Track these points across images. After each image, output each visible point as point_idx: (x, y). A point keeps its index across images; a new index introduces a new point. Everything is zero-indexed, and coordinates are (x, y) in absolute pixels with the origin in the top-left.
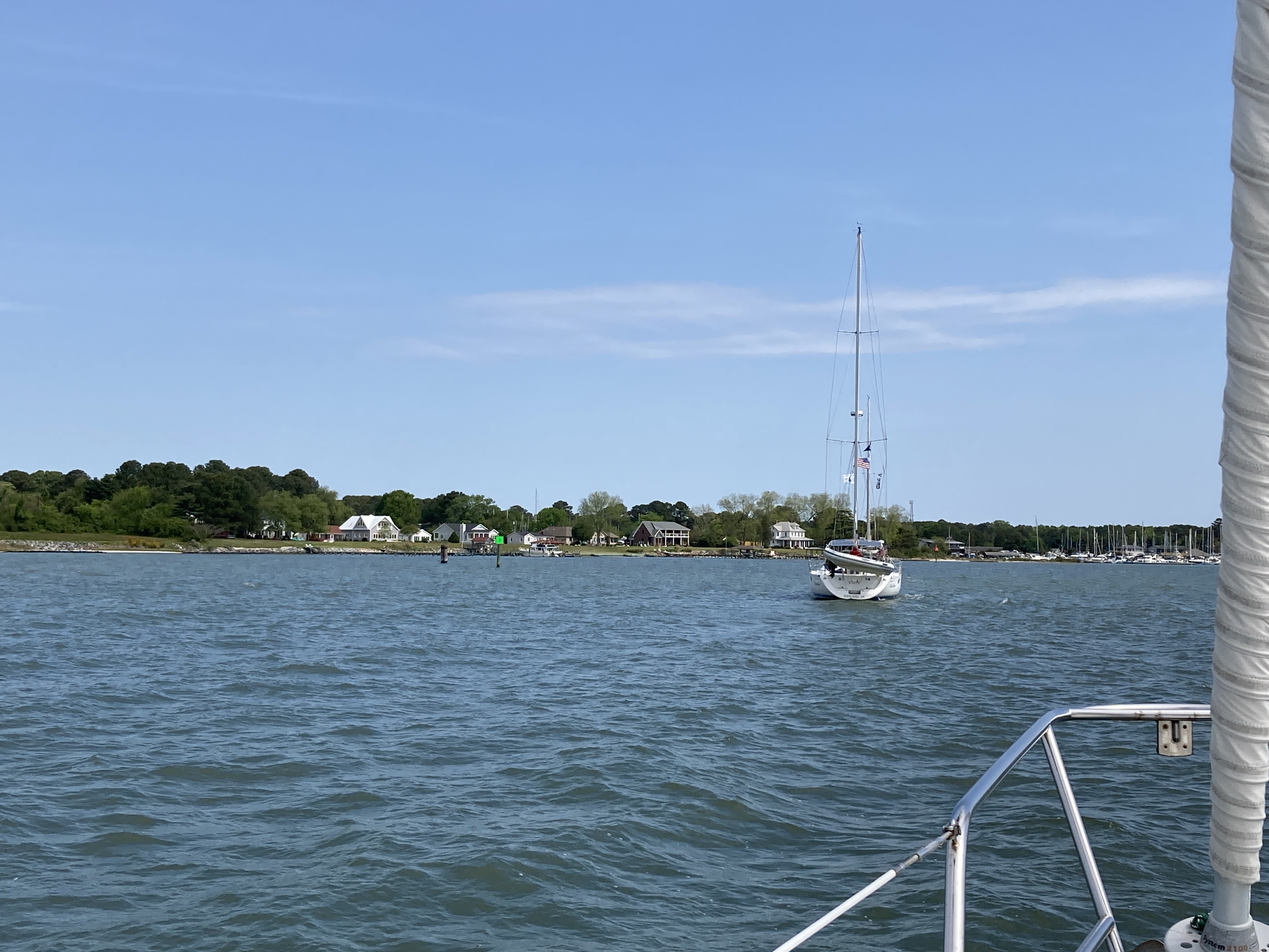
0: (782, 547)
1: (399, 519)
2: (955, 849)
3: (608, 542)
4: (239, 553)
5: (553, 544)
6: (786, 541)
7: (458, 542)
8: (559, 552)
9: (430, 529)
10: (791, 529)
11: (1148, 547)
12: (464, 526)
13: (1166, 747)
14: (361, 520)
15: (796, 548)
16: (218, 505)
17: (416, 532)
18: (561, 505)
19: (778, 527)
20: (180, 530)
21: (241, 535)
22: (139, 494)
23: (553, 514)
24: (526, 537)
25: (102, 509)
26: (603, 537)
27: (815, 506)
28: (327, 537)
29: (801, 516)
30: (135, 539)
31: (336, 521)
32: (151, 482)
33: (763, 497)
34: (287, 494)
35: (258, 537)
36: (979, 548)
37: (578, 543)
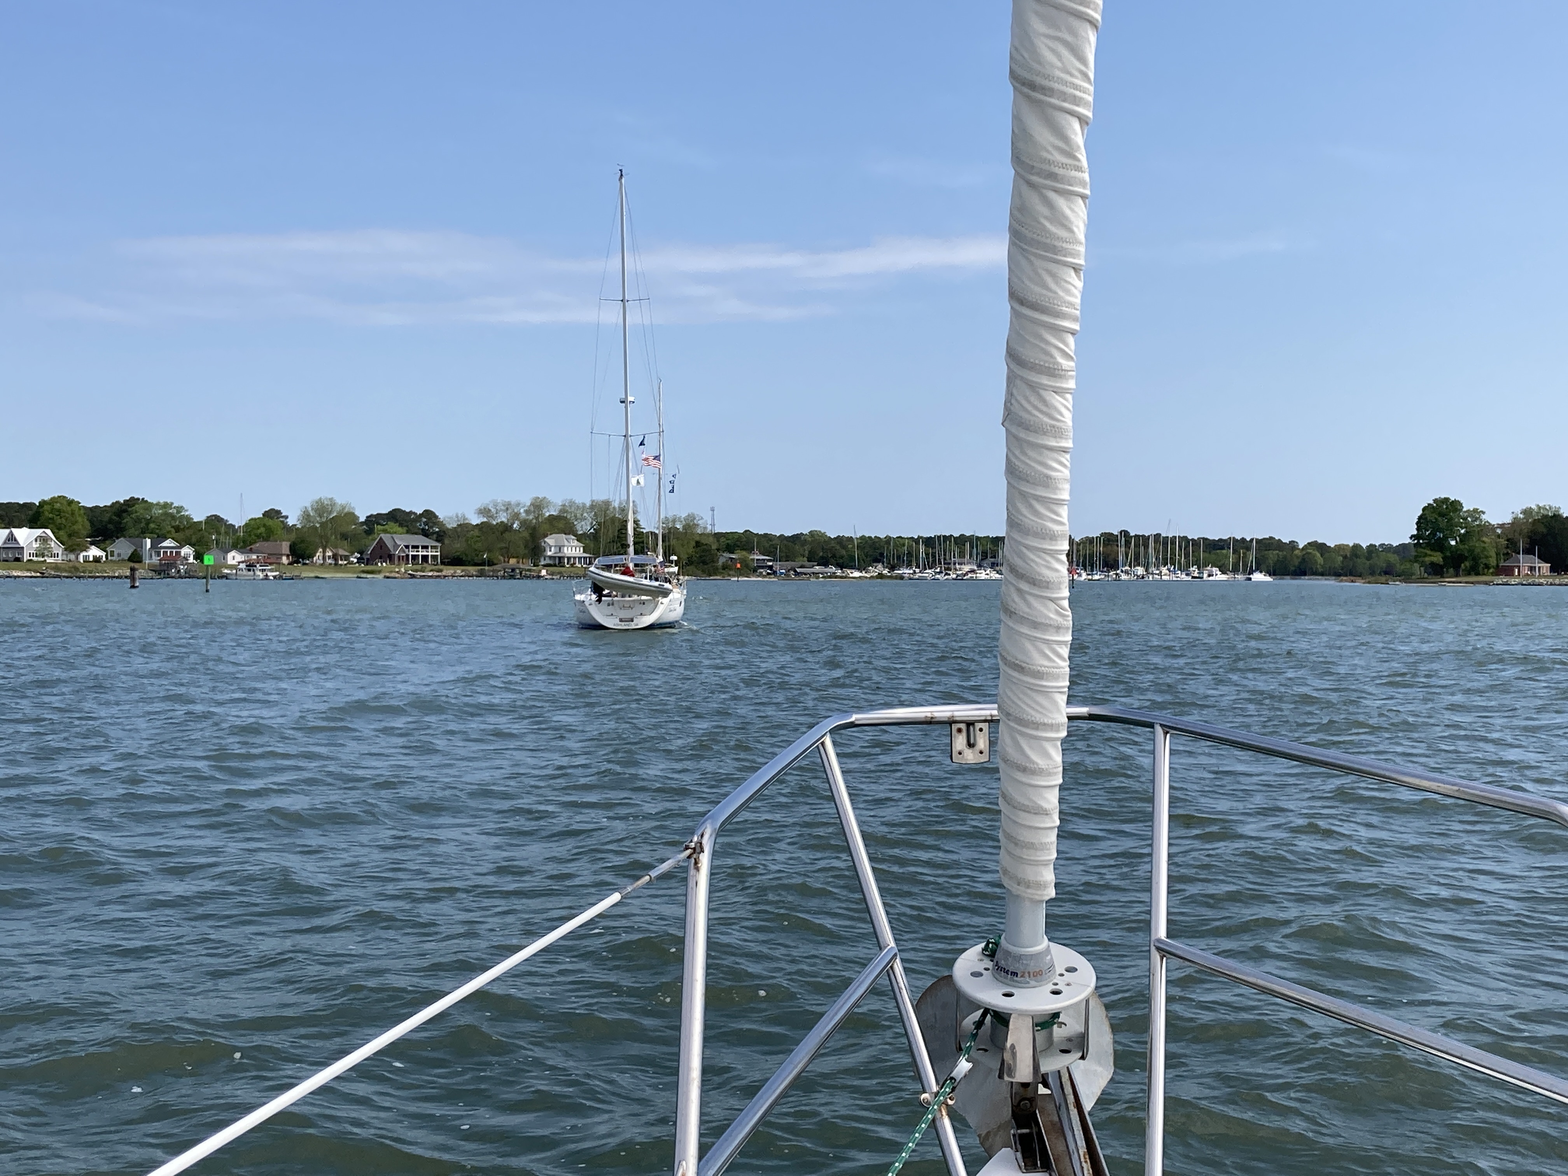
0: (555, 565)
1: (62, 533)
2: (697, 869)
3: (336, 560)
5: (266, 564)
6: (560, 558)
7: (140, 562)
8: (274, 574)
9: (103, 545)
10: (566, 543)
11: (982, 560)
12: (149, 541)
13: (960, 753)
14: (11, 534)
15: (572, 566)
17: (86, 549)
18: (273, 514)
19: (550, 540)
23: (264, 525)
24: (230, 555)
26: (330, 554)
27: (595, 515)
29: (578, 527)
33: (532, 504)
36: (790, 564)
37: (298, 562)
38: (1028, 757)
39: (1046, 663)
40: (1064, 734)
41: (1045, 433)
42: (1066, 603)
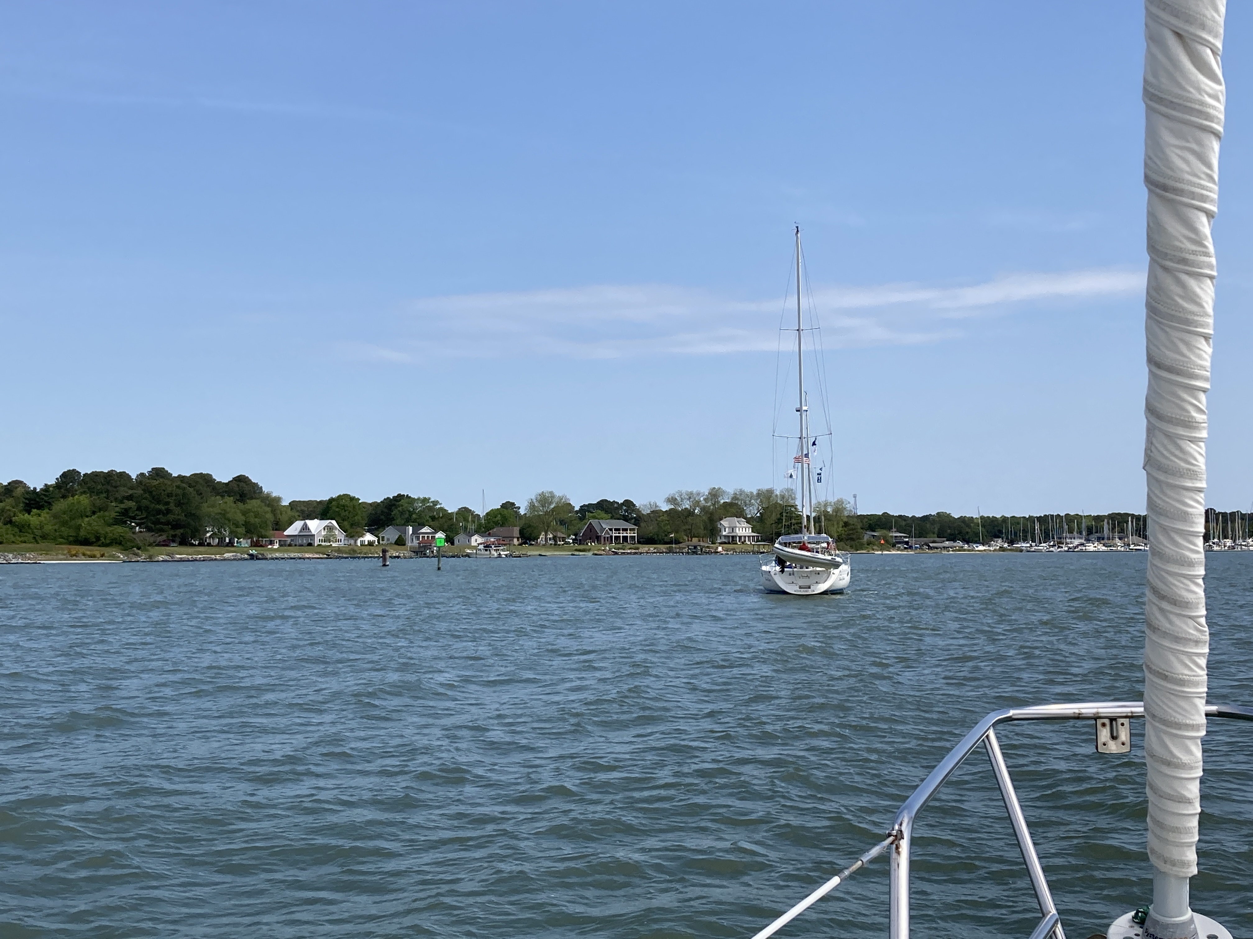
0: (729, 543)
1: (346, 523)
2: (898, 853)
3: (555, 541)
4: (181, 560)
5: (499, 545)
6: (733, 537)
7: (404, 545)
8: (506, 553)
9: (377, 533)
10: (738, 525)
11: (1088, 535)
12: (411, 528)
13: (1104, 744)
14: (305, 524)
15: (743, 543)
16: (159, 512)
17: (362, 535)
18: (508, 506)
19: (725, 523)
20: (121, 539)
21: (184, 542)
22: (79, 502)
23: (501, 514)
24: (473, 539)
25: (42, 519)
26: (551, 536)
27: (761, 501)
28: (271, 543)
29: (748, 512)
30: (75, 549)
31: (279, 526)
32: (91, 491)
33: (710, 493)
34: (230, 500)
35: (200, 545)
36: (923, 540)
37: (525, 543)
38: (1171, 753)
39: (1186, 672)
40: (1204, 733)
41: (1182, 476)
42: (1203, 621)
